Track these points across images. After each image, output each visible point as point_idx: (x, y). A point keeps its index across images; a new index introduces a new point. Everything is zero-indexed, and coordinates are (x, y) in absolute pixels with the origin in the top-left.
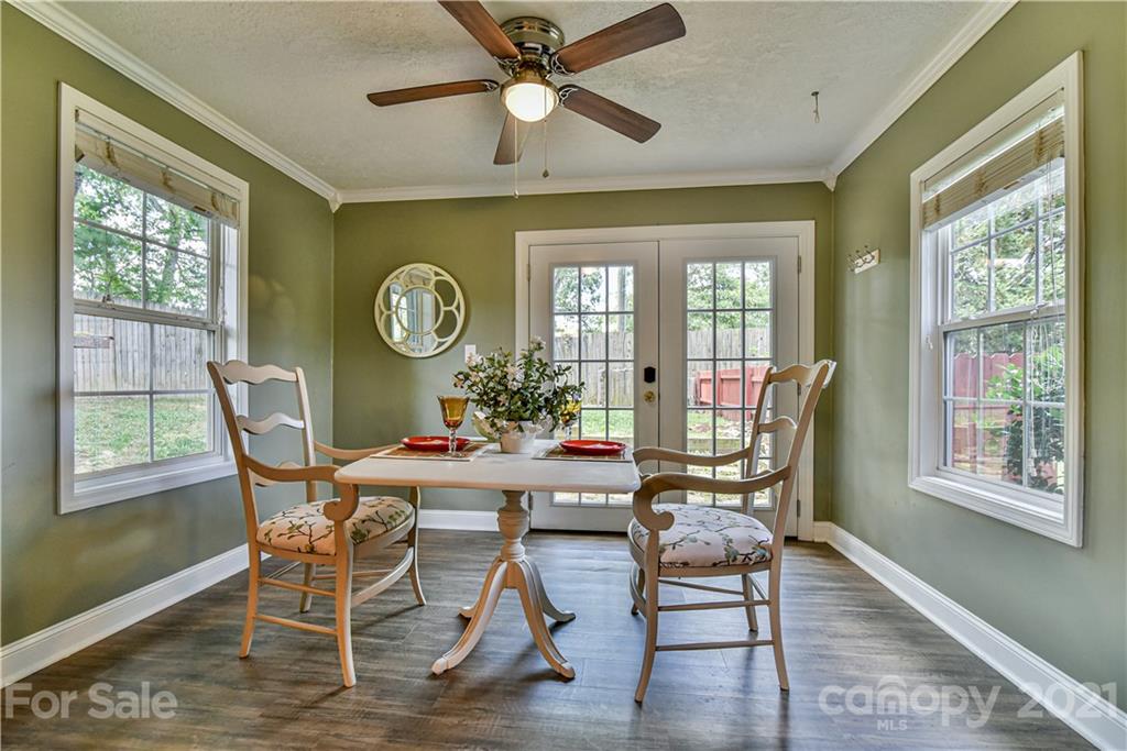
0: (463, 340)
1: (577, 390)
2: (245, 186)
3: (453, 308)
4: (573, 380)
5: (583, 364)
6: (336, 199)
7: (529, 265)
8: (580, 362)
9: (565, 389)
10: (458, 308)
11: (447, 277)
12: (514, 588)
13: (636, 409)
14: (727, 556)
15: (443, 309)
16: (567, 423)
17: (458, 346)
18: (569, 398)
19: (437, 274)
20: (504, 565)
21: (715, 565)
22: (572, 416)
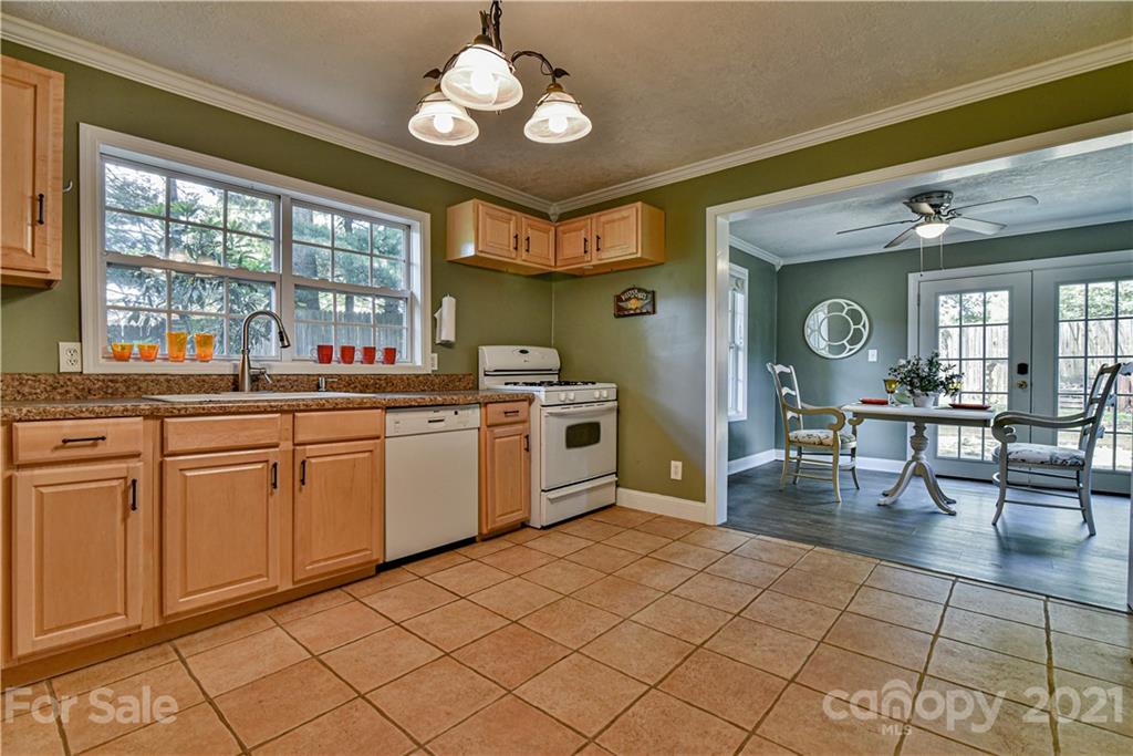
0: (867, 346)
1: (959, 376)
2: (747, 271)
3: (860, 326)
4: (956, 371)
5: (963, 362)
6: (779, 263)
7: (919, 296)
8: (961, 360)
9: (953, 377)
10: (864, 326)
11: (856, 307)
12: (920, 476)
13: (1010, 394)
14: (1051, 459)
15: (853, 327)
16: (953, 394)
17: (863, 351)
18: (955, 380)
19: (848, 305)
20: (914, 463)
21: (1042, 463)
22: (956, 390)
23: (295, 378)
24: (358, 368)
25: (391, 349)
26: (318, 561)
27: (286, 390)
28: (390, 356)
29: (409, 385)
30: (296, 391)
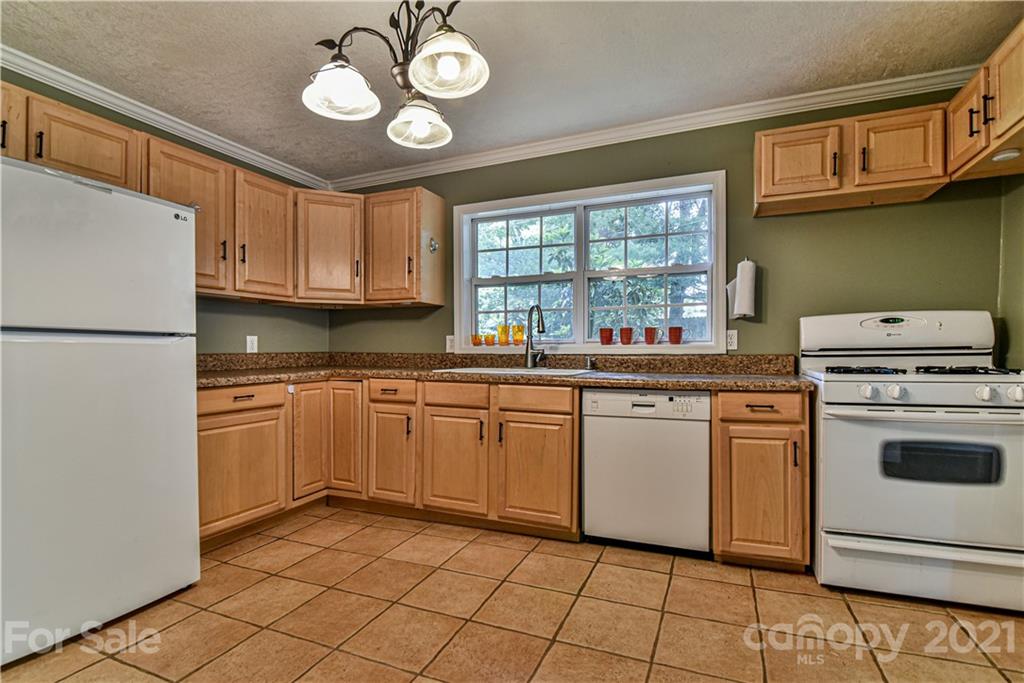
23: (573, 357)
24: (640, 348)
25: (676, 328)
26: (515, 507)
27: (566, 367)
28: (676, 335)
29: (691, 365)
30: (573, 368)
